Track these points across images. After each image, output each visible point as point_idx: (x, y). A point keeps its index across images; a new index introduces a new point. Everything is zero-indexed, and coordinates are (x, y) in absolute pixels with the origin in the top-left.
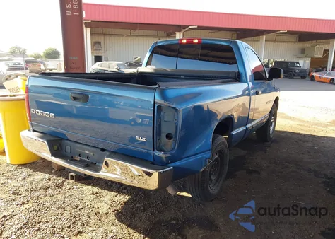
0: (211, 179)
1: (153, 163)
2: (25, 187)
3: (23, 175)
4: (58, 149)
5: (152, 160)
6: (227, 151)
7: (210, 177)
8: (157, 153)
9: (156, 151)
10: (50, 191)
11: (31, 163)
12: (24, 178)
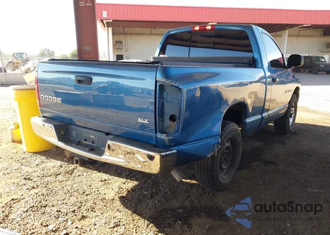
0: (221, 168)
1: (155, 146)
2: (37, 173)
3: (36, 162)
4: (65, 134)
5: (155, 143)
6: (240, 139)
7: (221, 166)
8: (159, 136)
9: (158, 133)
10: (60, 177)
11: (45, 151)
12: (38, 165)
